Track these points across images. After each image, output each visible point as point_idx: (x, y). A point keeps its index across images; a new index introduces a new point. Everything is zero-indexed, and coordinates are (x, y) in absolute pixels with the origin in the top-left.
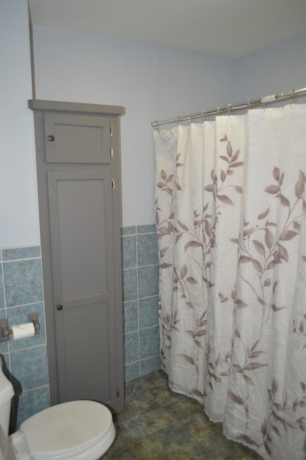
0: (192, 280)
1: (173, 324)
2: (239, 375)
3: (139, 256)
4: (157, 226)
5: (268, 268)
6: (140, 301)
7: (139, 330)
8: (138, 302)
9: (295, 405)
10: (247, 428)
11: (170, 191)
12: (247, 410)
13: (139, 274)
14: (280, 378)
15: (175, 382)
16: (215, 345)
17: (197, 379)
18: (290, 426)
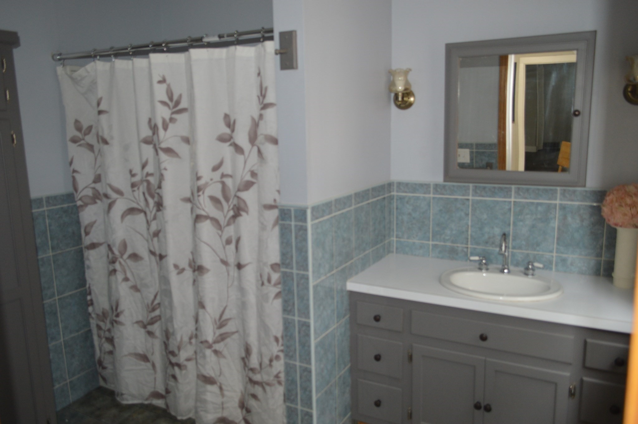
0: (135, 257)
1: (115, 318)
2: (208, 352)
3: (52, 239)
4: (76, 195)
5: (228, 224)
6: (59, 299)
7: (62, 340)
8: (57, 301)
9: (271, 361)
10: (223, 408)
11: (91, 147)
12: (221, 388)
13: (54, 262)
14: (253, 340)
15: (124, 392)
16: (176, 326)
17: (155, 379)
18: (268, 384)
